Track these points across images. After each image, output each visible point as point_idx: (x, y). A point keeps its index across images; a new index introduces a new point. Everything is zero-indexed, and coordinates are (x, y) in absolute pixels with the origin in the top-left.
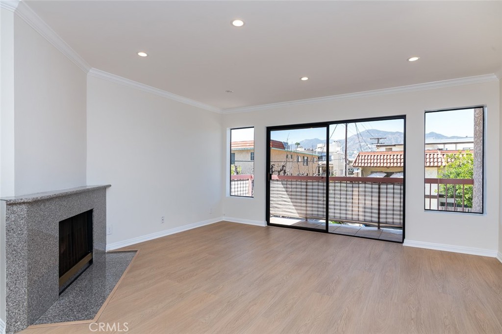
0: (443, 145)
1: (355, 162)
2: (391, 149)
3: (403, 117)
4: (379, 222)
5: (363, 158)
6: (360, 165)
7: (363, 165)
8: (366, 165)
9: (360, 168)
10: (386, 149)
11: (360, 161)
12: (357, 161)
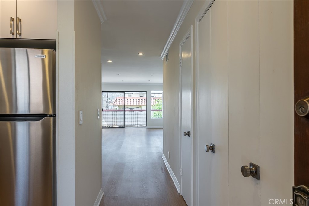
0: (154, 94)
1: (115, 103)
2: (131, 95)
3: (146, 92)
4: (138, 125)
5: (119, 100)
6: (117, 104)
7: (119, 104)
8: (120, 104)
9: (117, 106)
10: (128, 95)
11: (117, 102)
12: (116, 102)
